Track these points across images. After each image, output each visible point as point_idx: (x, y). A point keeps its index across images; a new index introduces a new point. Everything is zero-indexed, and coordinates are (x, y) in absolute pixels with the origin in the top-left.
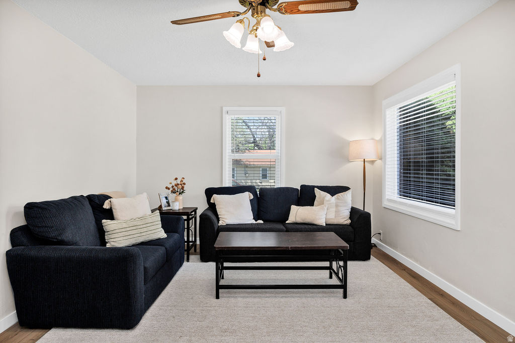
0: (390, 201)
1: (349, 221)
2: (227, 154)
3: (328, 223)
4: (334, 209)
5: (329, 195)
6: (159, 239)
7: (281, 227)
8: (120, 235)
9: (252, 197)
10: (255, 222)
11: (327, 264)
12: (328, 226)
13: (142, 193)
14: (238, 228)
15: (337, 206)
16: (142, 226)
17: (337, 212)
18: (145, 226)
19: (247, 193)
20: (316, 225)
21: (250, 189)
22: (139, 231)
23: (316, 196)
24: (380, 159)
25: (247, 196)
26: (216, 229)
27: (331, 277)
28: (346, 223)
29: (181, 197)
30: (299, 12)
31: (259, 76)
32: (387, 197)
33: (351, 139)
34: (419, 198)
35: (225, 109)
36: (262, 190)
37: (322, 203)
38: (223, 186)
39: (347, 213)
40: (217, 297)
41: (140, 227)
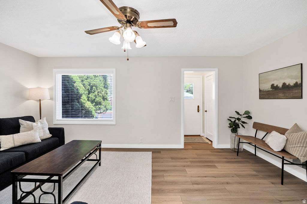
15: (43, 128)
17: (44, 132)
20: (35, 143)
23: (20, 125)
24: (50, 99)
28: (51, 136)
32: (57, 119)
37: (31, 128)
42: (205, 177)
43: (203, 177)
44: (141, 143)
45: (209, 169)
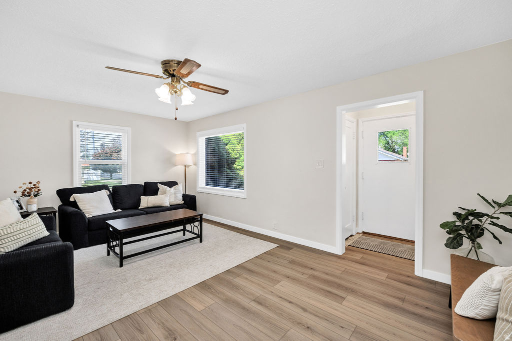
0: (201, 188)
1: (183, 202)
2: (77, 161)
3: (171, 204)
4: (174, 196)
5: (168, 188)
6: (45, 237)
7: (136, 211)
8: (7, 240)
9: (109, 193)
10: (115, 211)
11: (181, 227)
12: (172, 207)
13: (5, 199)
14: (108, 217)
15: (175, 194)
16: (29, 229)
17: (176, 197)
18: (31, 227)
19: (104, 191)
20: (163, 207)
21: (105, 187)
22: (27, 233)
23: (159, 189)
24: (194, 165)
25: (104, 193)
26: (87, 221)
27: (184, 235)
28: (181, 203)
29: (36, 199)
30: (198, 88)
31: (176, 119)
32: (199, 186)
33: (176, 153)
34: (214, 185)
35: (75, 123)
36: (114, 187)
37: (164, 193)
38: (74, 187)
39: (181, 197)
40: (121, 265)
41: (27, 229)
42: (290, 302)
43: (287, 300)
44: (275, 229)
45: (322, 298)
